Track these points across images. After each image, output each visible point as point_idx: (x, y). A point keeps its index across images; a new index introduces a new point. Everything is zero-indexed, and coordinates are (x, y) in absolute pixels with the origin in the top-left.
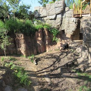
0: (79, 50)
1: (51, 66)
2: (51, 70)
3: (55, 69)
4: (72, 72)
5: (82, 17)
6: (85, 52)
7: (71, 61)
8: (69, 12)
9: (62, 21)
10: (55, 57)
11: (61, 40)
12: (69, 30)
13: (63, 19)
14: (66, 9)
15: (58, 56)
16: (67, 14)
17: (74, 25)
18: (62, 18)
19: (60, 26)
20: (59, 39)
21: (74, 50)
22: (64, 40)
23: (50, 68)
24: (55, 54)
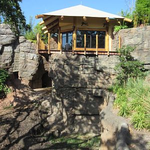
0: (46, 103)
1: (4, 138)
2: (7, 145)
3: (14, 143)
4: (42, 140)
5: (51, 54)
6: (56, 105)
7: (38, 123)
8: (26, 44)
9: (13, 56)
10: (7, 121)
11: (14, 89)
12: (26, 73)
13: (16, 54)
14: (20, 39)
15: (14, 119)
16: (22, 47)
17: (34, 65)
18: (14, 53)
19: (11, 65)
20: (11, 88)
21: (38, 105)
22: (19, 89)
23: (3, 143)
24: (7, 116)
